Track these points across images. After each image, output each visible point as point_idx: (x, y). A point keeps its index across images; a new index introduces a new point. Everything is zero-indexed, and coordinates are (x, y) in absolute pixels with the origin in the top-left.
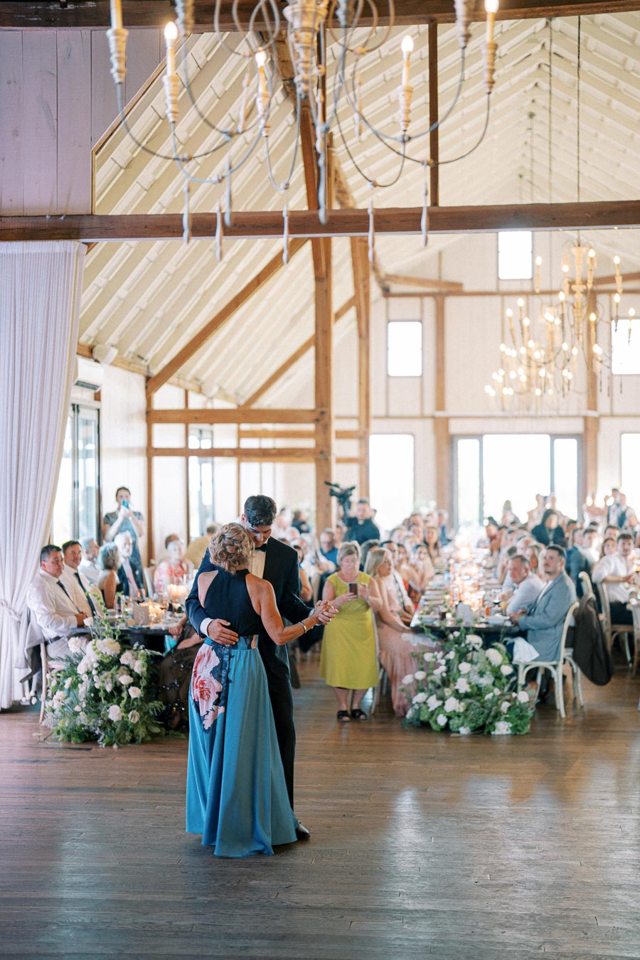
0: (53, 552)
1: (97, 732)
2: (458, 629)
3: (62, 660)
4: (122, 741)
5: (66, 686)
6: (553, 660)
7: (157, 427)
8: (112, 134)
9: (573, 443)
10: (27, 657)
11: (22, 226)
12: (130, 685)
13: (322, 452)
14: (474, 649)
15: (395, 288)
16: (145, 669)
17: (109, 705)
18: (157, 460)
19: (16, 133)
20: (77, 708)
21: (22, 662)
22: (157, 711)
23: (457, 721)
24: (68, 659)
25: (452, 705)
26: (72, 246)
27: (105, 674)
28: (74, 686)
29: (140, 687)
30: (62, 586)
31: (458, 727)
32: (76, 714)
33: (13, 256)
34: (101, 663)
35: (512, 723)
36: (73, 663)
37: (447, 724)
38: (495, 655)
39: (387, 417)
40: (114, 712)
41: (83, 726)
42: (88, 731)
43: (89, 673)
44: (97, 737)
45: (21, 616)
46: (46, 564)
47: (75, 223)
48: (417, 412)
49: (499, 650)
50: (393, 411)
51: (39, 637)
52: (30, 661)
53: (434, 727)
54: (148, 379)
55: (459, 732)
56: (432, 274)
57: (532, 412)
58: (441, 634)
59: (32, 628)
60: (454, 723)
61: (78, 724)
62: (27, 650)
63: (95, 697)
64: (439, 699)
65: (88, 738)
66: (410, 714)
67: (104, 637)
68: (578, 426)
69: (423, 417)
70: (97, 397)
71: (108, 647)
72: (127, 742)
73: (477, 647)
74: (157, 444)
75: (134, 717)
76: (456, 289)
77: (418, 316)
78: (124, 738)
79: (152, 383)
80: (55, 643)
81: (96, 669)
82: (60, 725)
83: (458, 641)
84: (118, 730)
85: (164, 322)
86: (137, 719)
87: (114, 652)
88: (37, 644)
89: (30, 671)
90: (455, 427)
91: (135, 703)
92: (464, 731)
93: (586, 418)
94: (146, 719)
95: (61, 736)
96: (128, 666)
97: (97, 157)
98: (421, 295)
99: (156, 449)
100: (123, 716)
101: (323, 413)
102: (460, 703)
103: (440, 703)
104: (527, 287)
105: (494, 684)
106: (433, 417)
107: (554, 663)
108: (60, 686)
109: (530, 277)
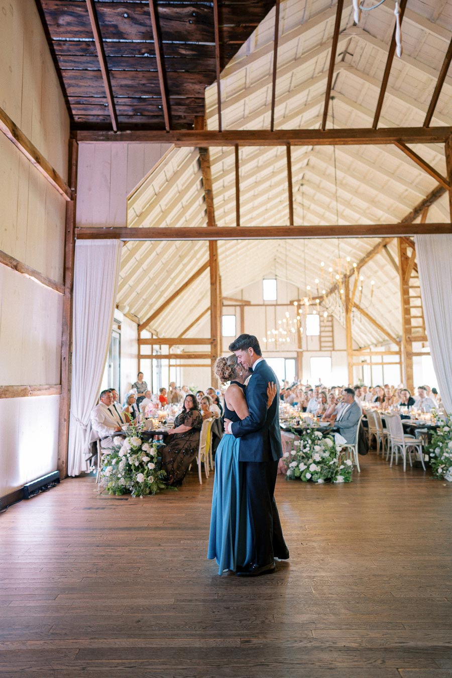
0: (107, 393)
1: (131, 489)
2: (308, 429)
3: (110, 449)
4: (144, 493)
5: (113, 463)
6: (353, 443)
7: (142, 346)
8: (136, 191)
9: (293, 361)
10: (90, 447)
11: (92, 232)
12: (148, 462)
13: (214, 356)
14: (319, 439)
15: (225, 303)
16: (156, 453)
17: (137, 473)
18: (142, 361)
19: (90, 189)
20: (119, 476)
21: (87, 450)
22: (164, 476)
23: (317, 476)
24: (113, 448)
25: (313, 468)
26: (116, 242)
27: (134, 456)
28: (117, 463)
29: (153, 463)
30: (110, 411)
31: (317, 479)
32: (118, 479)
33: (87, 246)
34: (131, 449)
35: (344, 476)
36: (116, 451)
37: (311, 478)
38: (329, 441)
40: (140, 478)
41: (123, 485)
42: (125, 488)
43: (125, 456)
44: (131, 492)
45: (87, 426)
46: (103, 399)
47: (117, 231)
49: (331, 439)
51: (96, 437)
52: (91, 450)
53: (304, 479)
54: (139, 325)
55: (317, 482)
56: (239, 297)
57: (278, 350)
58: (299, 432)
59: (93, 433)
60: (315, 477)
61: (120, 485)
62: (90, 444)
63: (129, 469)
64: (305, 464)
65: (126, 492)
66: (289, 473)
67: (132, 437)
68: (295, 355)
70: (119, 328)
71: (135, 441)
72: (147, 494)
73: (320, 437)
74: (142, 353)
75: (151, 480)
76: (248, 304)
77: (234, 313)
78: (145, 491)
79: (140, 327)
80: (105, 440)
81: (129, 453)
82: (110, 485)
83: (310, 435)
84: (142, 488)
85: (146, 301)
86: (153, 480)
87: (138, 444)
88: (95, 441)
89: (91, 455)
91: (151, 472)
92: (320, 481)
93: (298, 353)
94: (158, 480)
95: (111, 492)
96: (146, 451)
97: (129, 202)
98: (235, 306)
99: (142, 356)
100: (145, 480)
101: (214, 340)
102: (317, 466)
103: (306, 467)
104: (275, 303)
105: (330, 456)
107: (353, 445)
108: (109, 463)
109: (276, 299)
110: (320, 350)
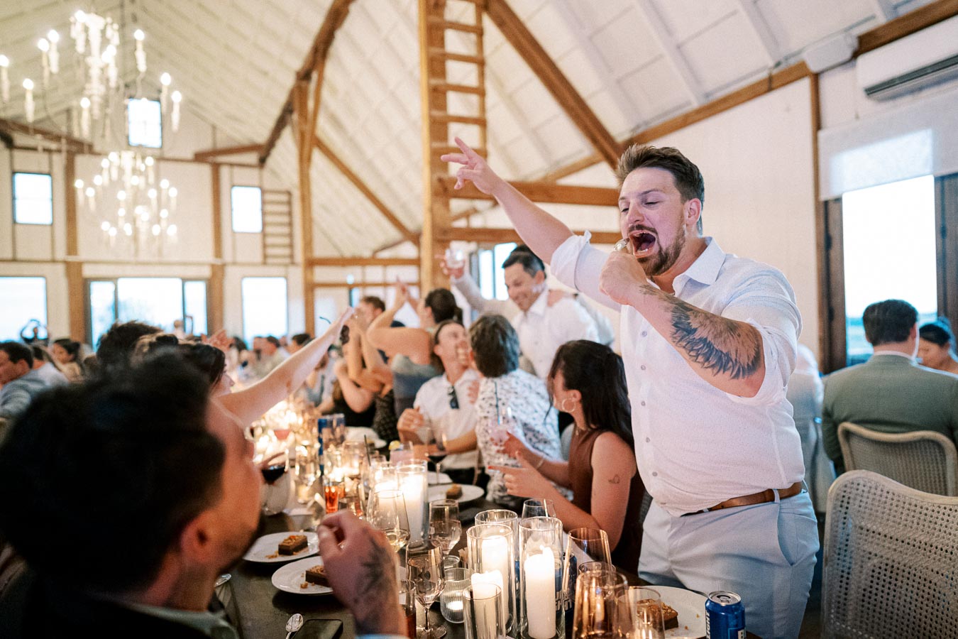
9: (202, 285)
15: (19, 140)
39: (14, 260)
48: (48, 256)
69: (54, 261)
76: (86, 148)
77: (46, 168)
90: (88, 271)
93: (213, 266)
98: (46, 151)
104: (156, 154)
106: (66, 263)
109: (158, 145)
110: (265, 263)
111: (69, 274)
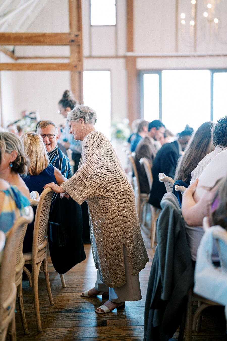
48: (113, 53)
50: (95, 53)
69: (117, 57)
90: (141, 64)
106: (125, 57)
111: (127, 67)
